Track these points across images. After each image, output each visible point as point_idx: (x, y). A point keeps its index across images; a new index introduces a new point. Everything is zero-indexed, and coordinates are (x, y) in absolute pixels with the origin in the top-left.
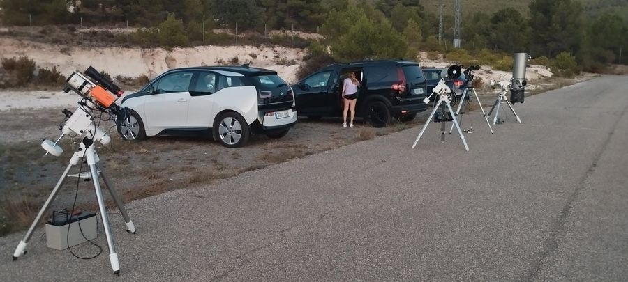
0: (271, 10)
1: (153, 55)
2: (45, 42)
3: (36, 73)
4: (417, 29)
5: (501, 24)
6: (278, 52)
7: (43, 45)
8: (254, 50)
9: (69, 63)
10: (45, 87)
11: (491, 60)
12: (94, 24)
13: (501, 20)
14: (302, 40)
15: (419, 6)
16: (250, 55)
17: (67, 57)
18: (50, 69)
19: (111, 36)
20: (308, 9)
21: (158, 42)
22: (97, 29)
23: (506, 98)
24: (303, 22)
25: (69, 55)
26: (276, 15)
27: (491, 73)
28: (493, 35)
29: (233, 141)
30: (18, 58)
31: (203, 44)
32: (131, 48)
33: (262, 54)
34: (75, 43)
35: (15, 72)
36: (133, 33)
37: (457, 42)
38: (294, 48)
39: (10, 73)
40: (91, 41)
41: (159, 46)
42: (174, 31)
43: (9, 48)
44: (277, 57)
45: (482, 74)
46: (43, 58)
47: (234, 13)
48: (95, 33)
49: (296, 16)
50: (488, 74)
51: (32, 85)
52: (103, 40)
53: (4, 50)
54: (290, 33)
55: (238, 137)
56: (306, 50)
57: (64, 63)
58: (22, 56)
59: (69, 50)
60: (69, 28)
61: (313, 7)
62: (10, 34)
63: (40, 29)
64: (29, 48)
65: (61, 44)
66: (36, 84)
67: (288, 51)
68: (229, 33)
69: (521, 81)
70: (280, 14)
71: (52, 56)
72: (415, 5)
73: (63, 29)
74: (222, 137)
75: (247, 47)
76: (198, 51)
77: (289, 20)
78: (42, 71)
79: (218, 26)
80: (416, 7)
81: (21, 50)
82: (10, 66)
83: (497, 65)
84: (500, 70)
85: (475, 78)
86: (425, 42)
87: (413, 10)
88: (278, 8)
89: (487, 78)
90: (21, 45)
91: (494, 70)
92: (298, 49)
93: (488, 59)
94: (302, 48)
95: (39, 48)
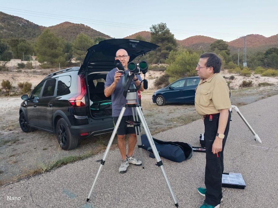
0: (154, 56)
3: (32, 88)
5: (269, 55)
6: (151, 73)
7: (38, 76)
11: (261, 71)
13: (270, 54)
14: (164, 67)
15: (228, 50)
26: (156, 58)
27: (259, 78)
28: (266, 60)
30: (25, 82)
37: (245, 64)
38: (159, 71)
43: (23, 78)
44: (150, 76)
45: (253, 79)
50: (257, 79)
53: (20, 79)
54: (160, 65)
64: (32, 77)
67: (156, 73)
70: (158, 57)
72: (226, 49)
80: (226, 50)
81: (28, 78)
82: (21, 86)
83: (264, 74)
84: (266, 76)
85: (248, 82)
86: (227, 65)
87: (224, 51)
88: (157, 55)
89: (256, 81)
90: (28, 76)
91: (262, 76)
92: (161, 72)
93: (260, 71)
94: (163, 71)
95: (36, 77)
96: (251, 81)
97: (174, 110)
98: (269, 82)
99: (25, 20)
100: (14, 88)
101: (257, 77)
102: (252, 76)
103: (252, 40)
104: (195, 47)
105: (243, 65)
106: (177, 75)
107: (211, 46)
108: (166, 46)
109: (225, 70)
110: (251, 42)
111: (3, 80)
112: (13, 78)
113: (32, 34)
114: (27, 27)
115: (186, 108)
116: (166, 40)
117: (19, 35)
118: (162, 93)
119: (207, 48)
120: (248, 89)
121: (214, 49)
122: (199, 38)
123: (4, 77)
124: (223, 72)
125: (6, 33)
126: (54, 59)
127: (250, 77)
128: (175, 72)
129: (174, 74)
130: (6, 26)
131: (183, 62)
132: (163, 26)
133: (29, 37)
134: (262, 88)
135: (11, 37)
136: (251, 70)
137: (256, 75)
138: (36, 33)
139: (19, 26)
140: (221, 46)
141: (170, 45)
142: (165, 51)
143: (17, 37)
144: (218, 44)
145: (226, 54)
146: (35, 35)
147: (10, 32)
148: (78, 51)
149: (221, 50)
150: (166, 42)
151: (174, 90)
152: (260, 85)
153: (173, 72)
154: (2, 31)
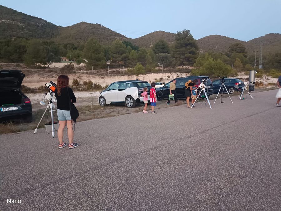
0: (178, 59)
1: (132, 78)
2: (96, 75)
3: (93, 86)
4: (240, 62)
6: (178, 75)
7: (96, 76)
8: (169, 74)
9: (104, 82)
10: (95, 90)
12: (114, 68)
14: (189, 70)
15: (245, 52)
16: (168, 76)
17: (103, 80)
18: (98, 84)
19: (119, 72)
20: (193, 57)
21: (134, 73)
22: (115, 70)
23: (246, 89)
24: (190, 63)
25: (104, 79)
26: (180, 60)
27: (269, 79)
29: (130, 106)
30: (88, 81)
31: (150, 73)
32: (124, 76)
33: (172, 76)
34: (106, 75)
35: (87, 86)
36: (126, 71)
37: (260, 67)
38: (185, 73)
39: (85, 86)
40: (111, 74)
41: (134, 75)
42: (139, 69)
43: (85, 78)
44: (178, 77)
45: (264, 80)
46: (96, 80)
47: (163, 61)
48: (114, 71)
49: (188, 60)
51: (91, 90)
52: (115, 73)
53: (84, 78)
54: (184, 67)
55: (132, 104)
56: (190, 73)
57: (102, 82)
58: (89, 80)
59: (104, 77)
60: (106, 70)
61: (195, 56)
62: (87, 73)
63: (97, 71)
64: (92, 77)
65: (102, 75)
66: (93, 89)
67: (182, 74)
68: (161, 68)
69: (252, 82)
71: (99, 80)
72: (243, 52)
73: (104, 70)
74: (127, 104)
75: (166, 73)
76: (148, 76)
77: (185, 62)
78: (95, 85)
79: (158, 66)
80: (243, 53)
81: (89, 78)
82: (85, 83)
83: (274, 76)
85: (260, 82)
86: (245, 67)
87: (241, 54)
88: (181, 58)
89: (266, 81)
90: (89, 76)
91: (272, 78)
92: (187, 73)
94: (188, 73)
95: (95, 77)
96: (262, 82)
99: (43, 20)
100: (81, 85)
101: (267, 79)
102: (263, 78)
103: (271, 40)
104: (211, 47)
105: (258, 67)
108: (190, 50)
109: (242, 72)
110: (271, 42)
111: (74, 79)
112: (78, 77)
113: (50, 34)
114: (46, 27)
116: (189, 45)
117: (38, 35)
119: (223, 48)
121: (232, 52)
122: (216, 37)
123: (73, 77)
124: (240, 73)
125: (27, 33)
126: (98, 62)
127: (262, 78)
130: (26, 27)
131: (210, 66)
132: (187, 32)
133: (48, 37)
135: (32, 37)
136: (265, 72)
137: (267, 77)
138: (54, 33)
139: (39, 26)
140: (239, 49)
141: (193, 49)
142: (189, 55)
143: (37, 37)
144: (236, 47)
145: (243, 57)
146: (53, 34)
147: (31, 32)
148: (114, 55)
149: (239, 53)
150: (189, 47)
152: (268, 85)
154: (23, 31)
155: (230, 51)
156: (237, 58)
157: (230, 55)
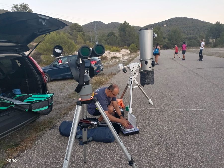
4: (81, 39)
13: (110, 36)
15: (83, 32)
27: (110, 53)
28: (108, 40)
45: (107, 54)
50: (109, 54)
72: (81, 32)
83: (111, 50)
84: (113, 52)
85: (104, 56)
86: (85, 44)
87: (81, 33)
89: (109, 55)
93: (108, 48)
96: (106, 56)
97: (63, 85)
98: (117, 56)
102: (106, 52)
105: (95, 44)
106: (49, 52)
107: (70, 28)
115: (73, 83)
118: (46, 71)
119: (65, 29)
120: (106, 61)
121: (73, 31)
128: (46, 50)
129: (45, 52)
131: (53, 41)
132: (25, 7)
134: (114, 61)
140: (78, 28)
144: (75, 27)
145: (82, 35)
149: (78, 32)
151: (57, 67)
152: (112, 58)
153: (44, 50)
155: (71, 31)
156: (78, 36)
157: (72, 34)
